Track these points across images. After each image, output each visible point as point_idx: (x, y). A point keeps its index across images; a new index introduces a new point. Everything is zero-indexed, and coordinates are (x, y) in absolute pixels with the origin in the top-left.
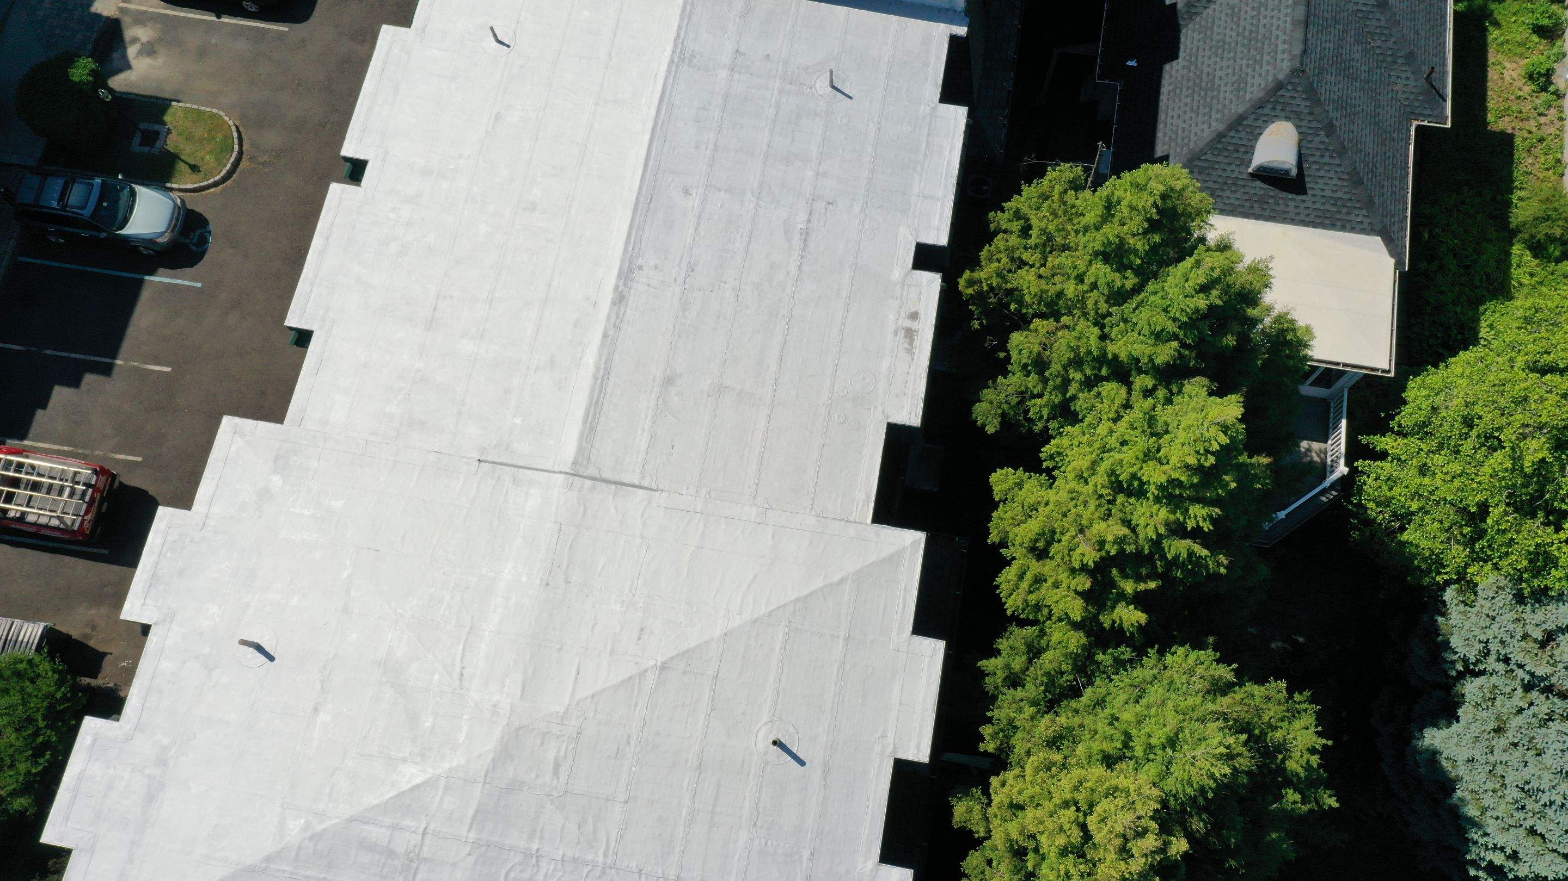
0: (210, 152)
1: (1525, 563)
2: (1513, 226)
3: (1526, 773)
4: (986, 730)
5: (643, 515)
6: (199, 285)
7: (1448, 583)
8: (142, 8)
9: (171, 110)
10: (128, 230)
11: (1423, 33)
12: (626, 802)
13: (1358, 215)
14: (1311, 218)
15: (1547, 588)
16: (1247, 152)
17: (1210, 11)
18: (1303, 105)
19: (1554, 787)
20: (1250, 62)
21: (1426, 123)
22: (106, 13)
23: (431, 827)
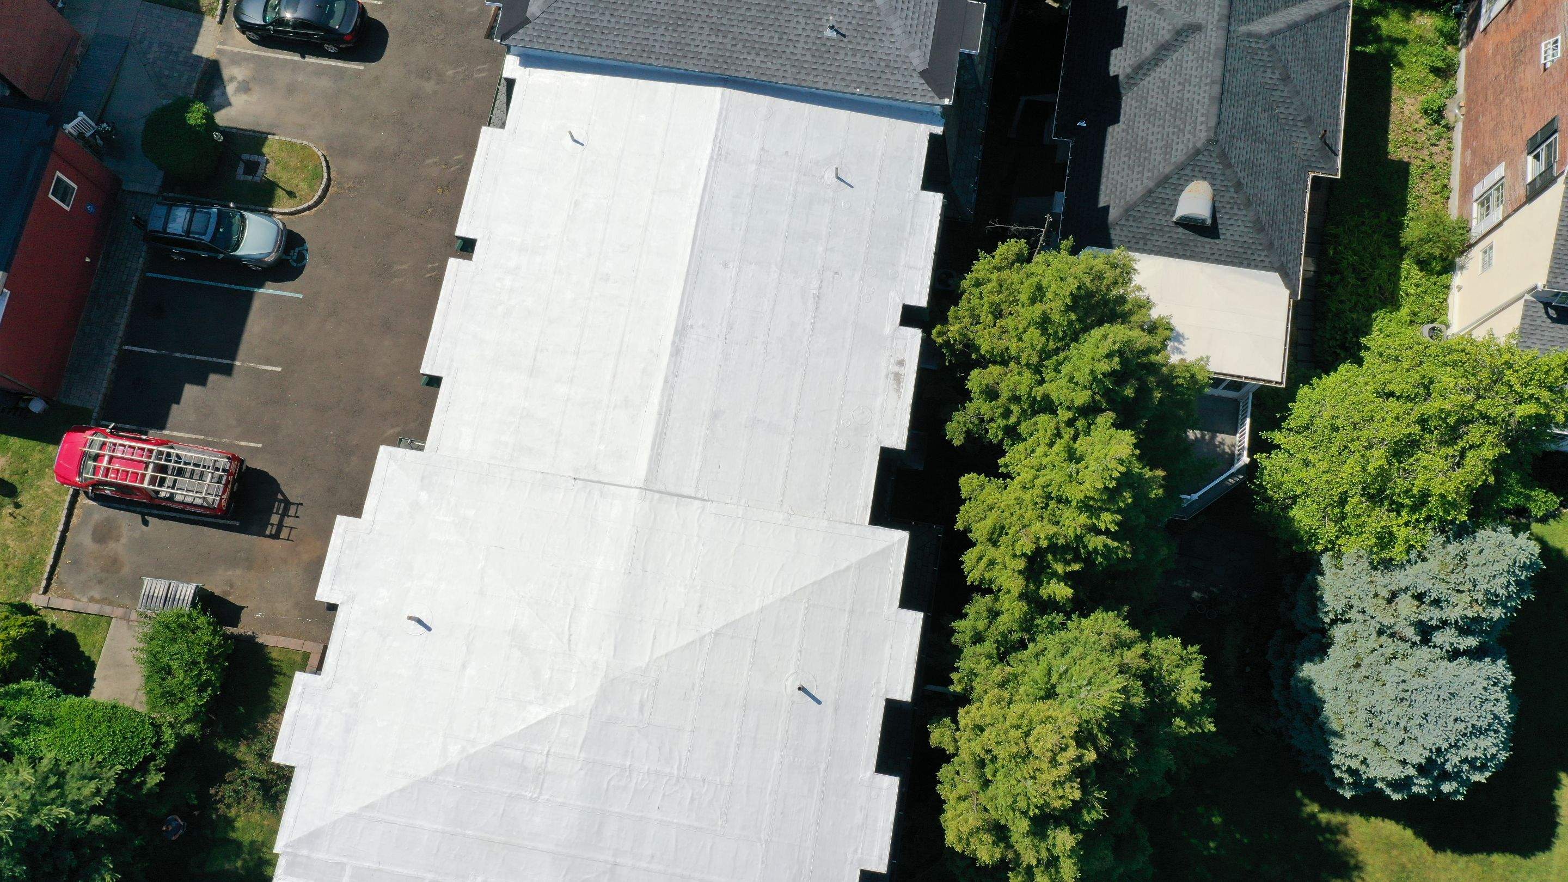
0: (304, 180)
1: (1374, 540)
2: (1403, 244)
3: (1372, 700)
4: (954, 676)
5: (698, 520)
6: (300, 296)
7: (1323, 552)
8: (237, 50)
9: (268, 143)
10: (238, 253)
11: (1319, 99)
12: (693, 731)
13: (1260, 256)
14: (1223, 258)
15: (1391, 559)
16: (1171, 205)
17: (1145, 82)
18: (1217, 168)
19: (1391, 710)
20: (1176, 130)
21: (1320, 175)
22: (205, 55)
23: (552, 750)
